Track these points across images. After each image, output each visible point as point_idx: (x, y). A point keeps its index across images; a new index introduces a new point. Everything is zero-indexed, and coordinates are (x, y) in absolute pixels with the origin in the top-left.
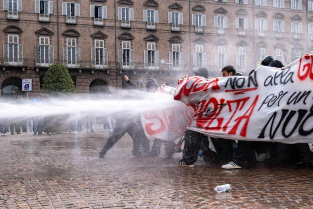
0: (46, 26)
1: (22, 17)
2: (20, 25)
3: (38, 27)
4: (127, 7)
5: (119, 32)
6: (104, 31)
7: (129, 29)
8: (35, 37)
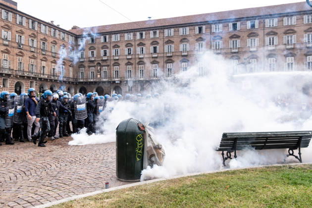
0: (130, 61)
1: (120, 58)
2: (120, 62)
3: (127, 61)
4: (170, 44)
5: (166, 59)
6: (158, 60)
7: (171, 57)
8: (125, 67)
